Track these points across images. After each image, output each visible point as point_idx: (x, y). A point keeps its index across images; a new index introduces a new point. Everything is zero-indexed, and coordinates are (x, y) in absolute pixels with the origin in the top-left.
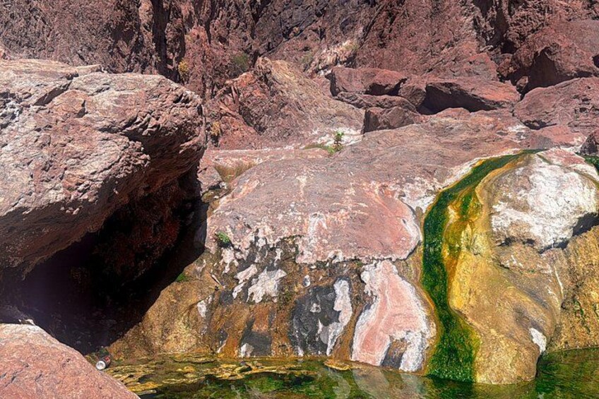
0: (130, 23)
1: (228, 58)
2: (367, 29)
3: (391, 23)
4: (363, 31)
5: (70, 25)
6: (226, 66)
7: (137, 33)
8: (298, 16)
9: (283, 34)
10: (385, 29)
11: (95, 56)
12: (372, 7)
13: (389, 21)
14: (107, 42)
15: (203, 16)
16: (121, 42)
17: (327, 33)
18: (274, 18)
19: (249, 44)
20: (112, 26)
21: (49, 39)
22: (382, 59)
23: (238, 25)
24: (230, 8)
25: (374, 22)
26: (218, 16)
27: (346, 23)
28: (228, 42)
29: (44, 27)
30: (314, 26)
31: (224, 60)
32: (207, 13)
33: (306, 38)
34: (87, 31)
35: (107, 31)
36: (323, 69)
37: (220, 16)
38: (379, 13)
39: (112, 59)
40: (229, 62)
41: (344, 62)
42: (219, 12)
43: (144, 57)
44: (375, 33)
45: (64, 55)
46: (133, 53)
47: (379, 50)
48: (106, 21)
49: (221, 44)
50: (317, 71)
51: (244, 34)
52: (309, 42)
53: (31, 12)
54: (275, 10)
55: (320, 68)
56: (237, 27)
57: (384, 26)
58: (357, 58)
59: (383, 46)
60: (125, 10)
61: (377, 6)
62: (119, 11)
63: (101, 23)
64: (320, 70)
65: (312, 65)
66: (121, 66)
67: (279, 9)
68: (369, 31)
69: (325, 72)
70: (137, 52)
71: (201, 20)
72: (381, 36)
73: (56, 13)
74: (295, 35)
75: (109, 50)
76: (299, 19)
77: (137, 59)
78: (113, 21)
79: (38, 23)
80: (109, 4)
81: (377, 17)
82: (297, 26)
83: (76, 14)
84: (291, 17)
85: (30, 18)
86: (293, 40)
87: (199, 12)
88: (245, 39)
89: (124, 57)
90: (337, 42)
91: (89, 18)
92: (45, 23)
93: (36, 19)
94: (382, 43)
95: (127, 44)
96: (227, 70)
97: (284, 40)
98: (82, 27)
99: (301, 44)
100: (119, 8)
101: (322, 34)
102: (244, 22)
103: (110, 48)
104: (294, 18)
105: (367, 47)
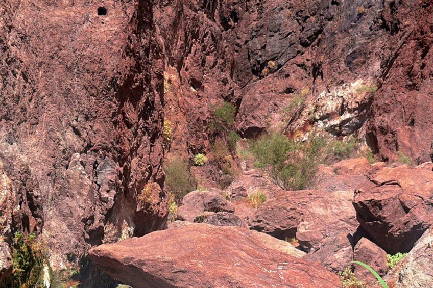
0: (140, 76)
1: (206, 110)
2: (388, 64)
3: (423, 56)
4: (382, 67)
5: (60, 82)
6: (205, 122)
7: (147, 89)
8: (274, 46)
9: (253, 70)
10: (416, 65)
11: (95, 129)
12: (392, 34)
13: (419, 53)
14: (111, 106)
15: (175, 53)
16: (127, 105)
17: (325, 69)
18: (237, 48)
19: (231, 88)
20: (118, 82)
21: (32, 105)
22: (414, 106)
23: (216, 63)
24: (206, 39)
25: (397, 55)
26: (190, 52)
27: (354, 55)
28: (204, 87)
29: (25, 87)
30: (299, 59)
31: (202, 113)
32: (180, 48)
33: (288, 76)
34: (84, 91)
35: (112, 90)
36: (322, 118)
37: (193, 51)
38: (404, 43)
39: (117, 132)
40: (208, 115)
41: (355, 109)
42: (192, 46)
43: (155, 125)
44: (401, 69)
45: (52, 130)
46: (141, 120)
47: (408, 93)
48: (112, 75)
49: (193, 90)
50: (312, 122)
51: (223, 75)
52: (293, 80)
53: (9, 63)
54: (238, 38)
55: (317, 117)
56: (214, 66)
57: (414, 60)
58: (375, 103)
59: (413, 87)
60: (135, 57)
61: (400, 33)
62: (127, 58)
63: (104, 77)
64: (317, 120)
65: (304, 114)
66: (126, 142)
67: (245, 37)
68: (390, 67)
69: (325, 123)
70: (145, 118)
71: (173, 58)
72: (410, 74)
73: (40, 64)
74: (271, 71)
75: (113, 118)
76: (277, 49)
77: (146, 128)
78: (120, 74)
79: (17, 82)
80: (114, 48)
81: (401, 48)
82: (273, 59)
83: (69, 64)
84: (264, 48)
85: (7, 74)
86: (269, 78)
87: (170, 48)
88: (225, 82)
89: (129, 126)
90: (342, 82)
91: (88, 70)
92: (27, 81)
93: (15, 75)
94: (411, 83)
95: (135, 107)
96: (205, 127)
97: (254, 78)
98: (76, 84)
99: (282, 84)
100: (127, 54)
101: (316, 71)
102: (223, 58)
103: (114, 115)
104: (268, 49)
105: (389, 88)
